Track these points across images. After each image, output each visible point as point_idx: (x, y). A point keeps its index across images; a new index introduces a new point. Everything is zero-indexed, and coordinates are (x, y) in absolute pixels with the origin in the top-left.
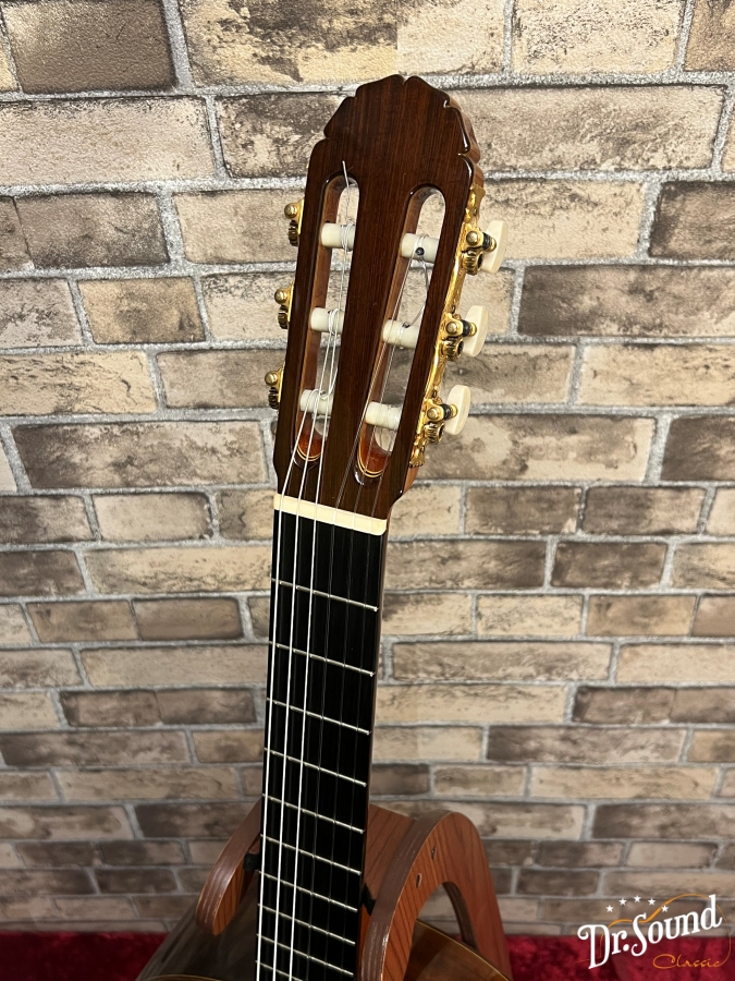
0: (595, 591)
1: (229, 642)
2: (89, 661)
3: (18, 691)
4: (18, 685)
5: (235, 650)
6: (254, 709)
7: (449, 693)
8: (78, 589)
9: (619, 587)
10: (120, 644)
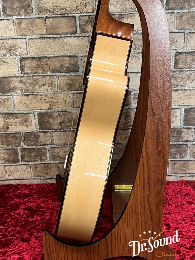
0: (178, 11)
1: (72, 35)
2: (30, 44)
3: (7, 57)
4: (8, 55)
5: (74, 39)
6: (78, 65)
7: (137, 57)
8: (31, 13)
9: (185, 9)
10: (40, 36)
